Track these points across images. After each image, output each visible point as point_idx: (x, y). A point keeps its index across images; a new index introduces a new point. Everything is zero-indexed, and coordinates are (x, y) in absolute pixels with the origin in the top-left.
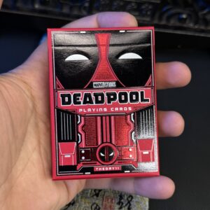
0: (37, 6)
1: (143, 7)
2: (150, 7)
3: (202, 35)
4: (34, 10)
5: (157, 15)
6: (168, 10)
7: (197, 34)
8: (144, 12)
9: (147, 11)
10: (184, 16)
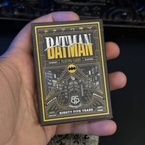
0: (16, 13)
1: (94, 9)
2: (99, 9)
3: (139, 27)
4: (14, 16)
5: (105, 14)
6: (113, 10)
7: (135, 27)
8: (95, 13)
9: (97, 12)
10: (125, 14)
